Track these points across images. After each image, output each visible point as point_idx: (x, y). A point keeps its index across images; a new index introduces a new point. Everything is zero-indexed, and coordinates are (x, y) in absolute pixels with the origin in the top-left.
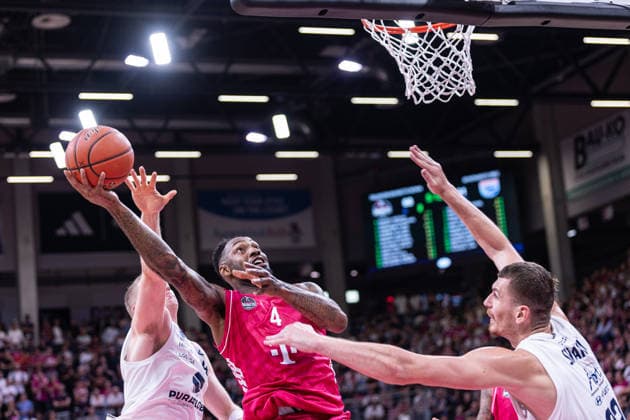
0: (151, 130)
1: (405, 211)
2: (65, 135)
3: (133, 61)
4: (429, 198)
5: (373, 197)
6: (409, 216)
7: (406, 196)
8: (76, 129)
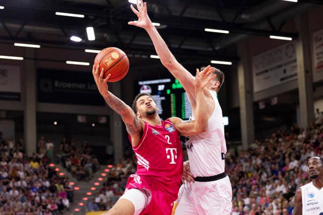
1: (159, 93)
4: (174, 86)
5: (141, 83)
6: (161, 96)
7: (161, 84)
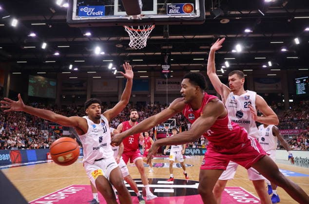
0: (242, 65)
2: (223, 67)
3: (233, 51)
8: (225, 66)
